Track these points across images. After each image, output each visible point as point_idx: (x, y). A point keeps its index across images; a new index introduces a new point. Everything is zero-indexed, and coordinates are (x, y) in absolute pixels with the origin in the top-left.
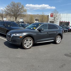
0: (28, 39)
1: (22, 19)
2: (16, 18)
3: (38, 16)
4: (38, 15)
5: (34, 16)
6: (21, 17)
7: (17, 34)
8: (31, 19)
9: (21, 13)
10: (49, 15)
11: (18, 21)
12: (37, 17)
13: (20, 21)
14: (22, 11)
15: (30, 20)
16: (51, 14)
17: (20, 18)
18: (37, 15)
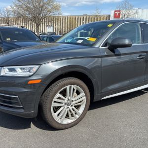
0: (68, 87)
1: (52, 27)
2: (38, 26)
3: (86, 18)
4: (86, 15)
5: (78, 19)
6: (49, 22)
7: (18, 69)
8: (70, 25)
9: (48, 13)
10: (110, 16)
11: (42, 31)
12: (83, 20)
13: (46, 32)
14: (50, 8)
15: (67, 28)
16: (115, 11)
17: (47, 26)
18: (84, 15)
